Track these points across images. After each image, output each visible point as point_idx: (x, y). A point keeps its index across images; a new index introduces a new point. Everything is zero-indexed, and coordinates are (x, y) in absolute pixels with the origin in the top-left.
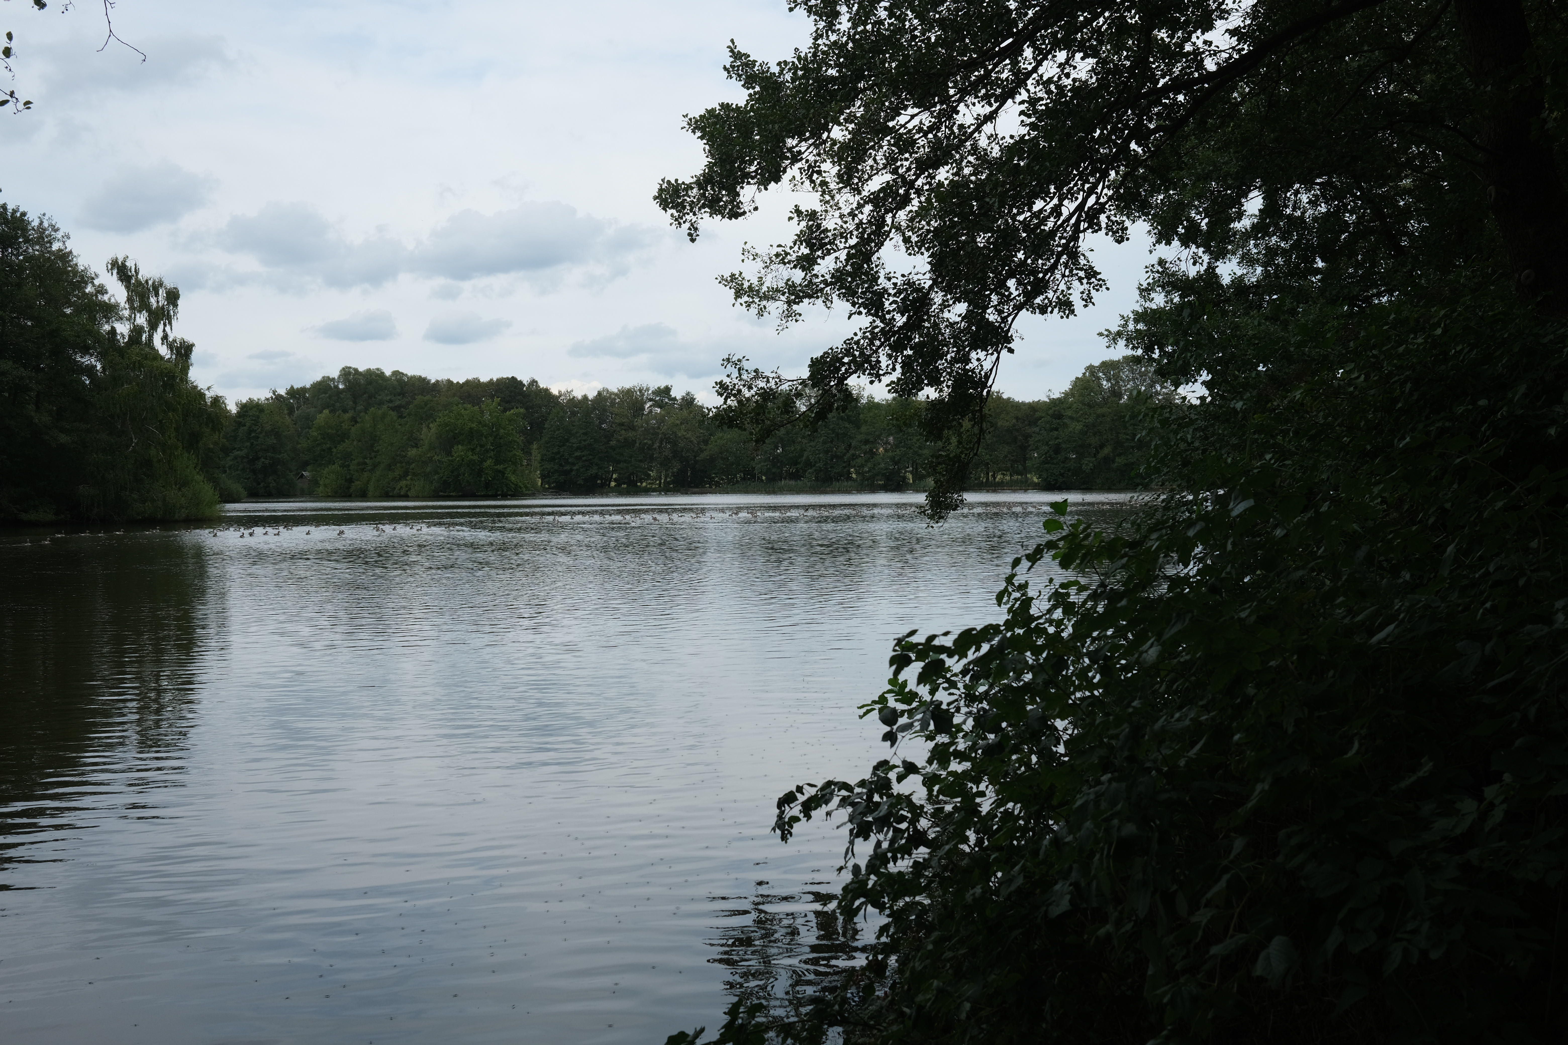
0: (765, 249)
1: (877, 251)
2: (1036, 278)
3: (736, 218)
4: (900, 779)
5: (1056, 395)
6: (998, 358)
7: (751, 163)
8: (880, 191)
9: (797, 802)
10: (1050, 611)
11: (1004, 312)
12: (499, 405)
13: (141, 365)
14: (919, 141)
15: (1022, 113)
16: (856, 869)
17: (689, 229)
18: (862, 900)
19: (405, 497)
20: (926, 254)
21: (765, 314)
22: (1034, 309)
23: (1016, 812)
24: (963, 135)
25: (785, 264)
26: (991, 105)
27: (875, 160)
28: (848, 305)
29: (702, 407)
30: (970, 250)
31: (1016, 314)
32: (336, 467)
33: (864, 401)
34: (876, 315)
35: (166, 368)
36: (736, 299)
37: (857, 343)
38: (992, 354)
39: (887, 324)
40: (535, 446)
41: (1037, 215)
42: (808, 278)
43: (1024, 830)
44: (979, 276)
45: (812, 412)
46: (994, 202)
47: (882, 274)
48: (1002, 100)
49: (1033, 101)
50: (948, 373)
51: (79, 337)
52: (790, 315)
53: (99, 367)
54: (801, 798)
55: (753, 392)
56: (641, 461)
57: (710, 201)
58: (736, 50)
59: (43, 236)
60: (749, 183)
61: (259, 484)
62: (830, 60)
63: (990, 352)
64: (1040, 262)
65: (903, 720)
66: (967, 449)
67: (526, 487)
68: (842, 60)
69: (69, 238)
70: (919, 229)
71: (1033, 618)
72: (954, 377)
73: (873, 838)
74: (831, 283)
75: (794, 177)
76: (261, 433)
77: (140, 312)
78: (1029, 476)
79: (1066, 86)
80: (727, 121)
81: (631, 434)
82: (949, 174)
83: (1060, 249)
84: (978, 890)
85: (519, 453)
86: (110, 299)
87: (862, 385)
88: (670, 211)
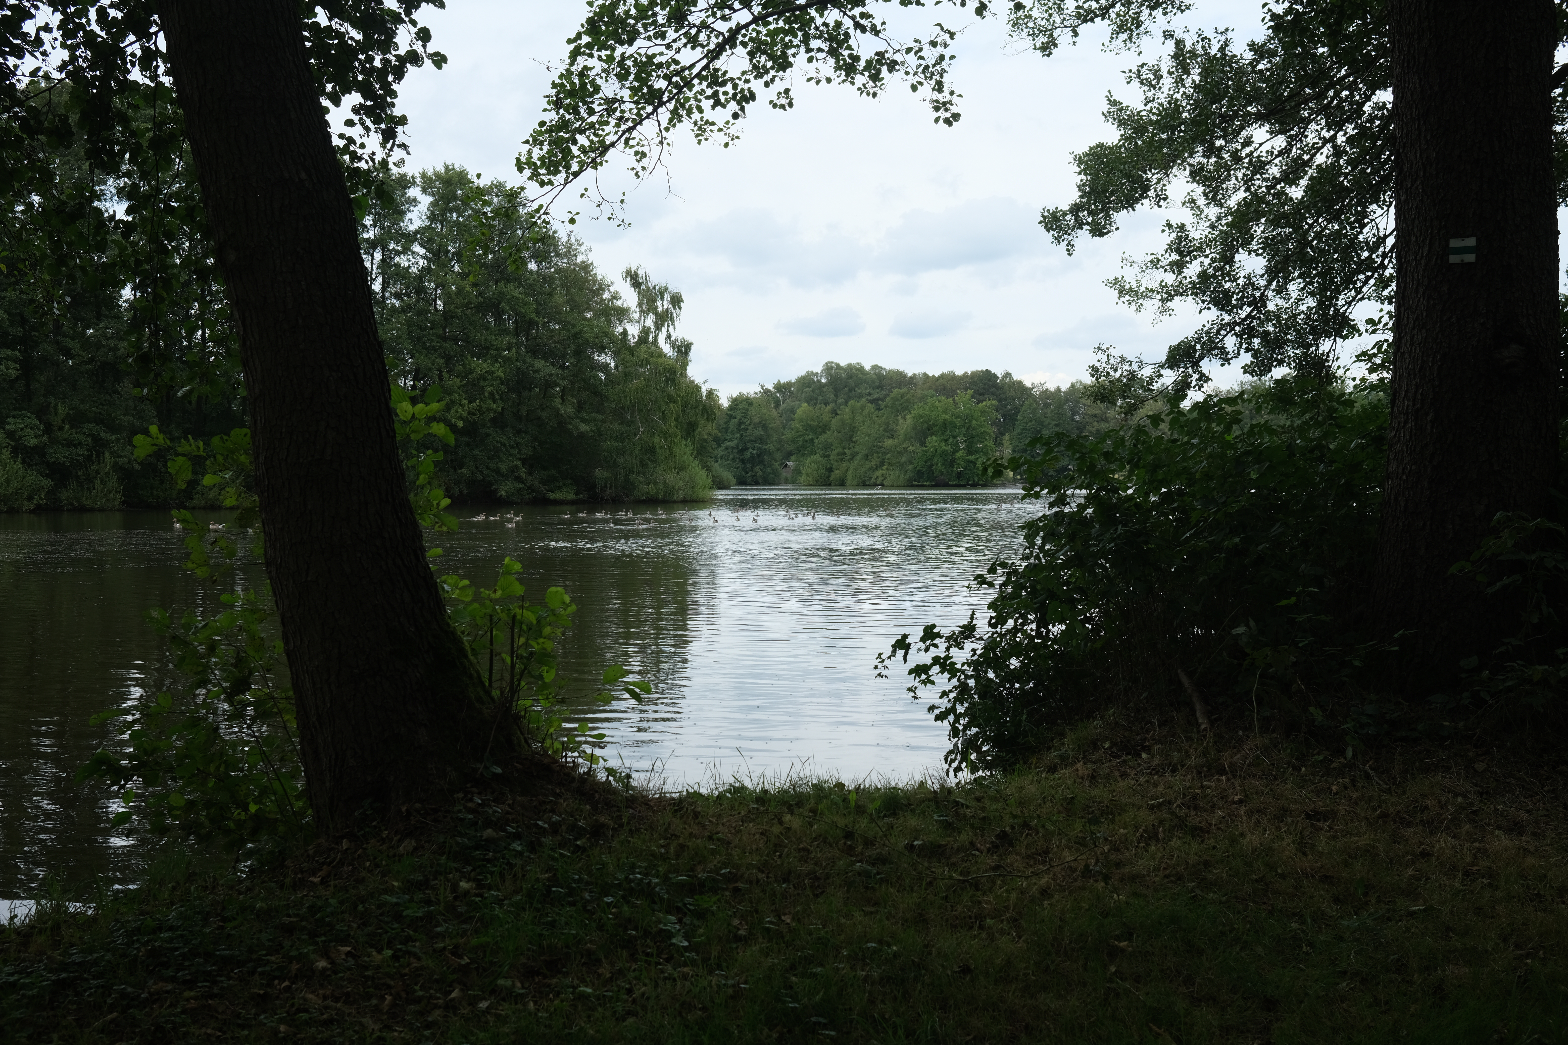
0: (1142, 257)
3: (1102, 236)
12: (973, 397)
13: (648, 362)
17: (1067, 245)
19: (881, 486)
21: (1142, 310)
25: (1157, 268)
32: (817, 457)
34: (1223, 310)
35: (668, 365)
36: (1119, 298)
37: (1206, 333)
40: (1007, 437)
42: (1178, 279)
51: (597, 338)
52: (1164, 310)
53: (613, 364)
55: (1119, 374)
58: (1112, 99)
59: (570, 251)
60: (1120, 208)
61: (747, 473)
69: (591, 251)
74: (1198, 284)
76: (750, 425)
77: (648, 314)
80: (1102, 157)
85: (990, 444)
86: (622, 304)
87: (1212, 367)
88: (1051, 233)
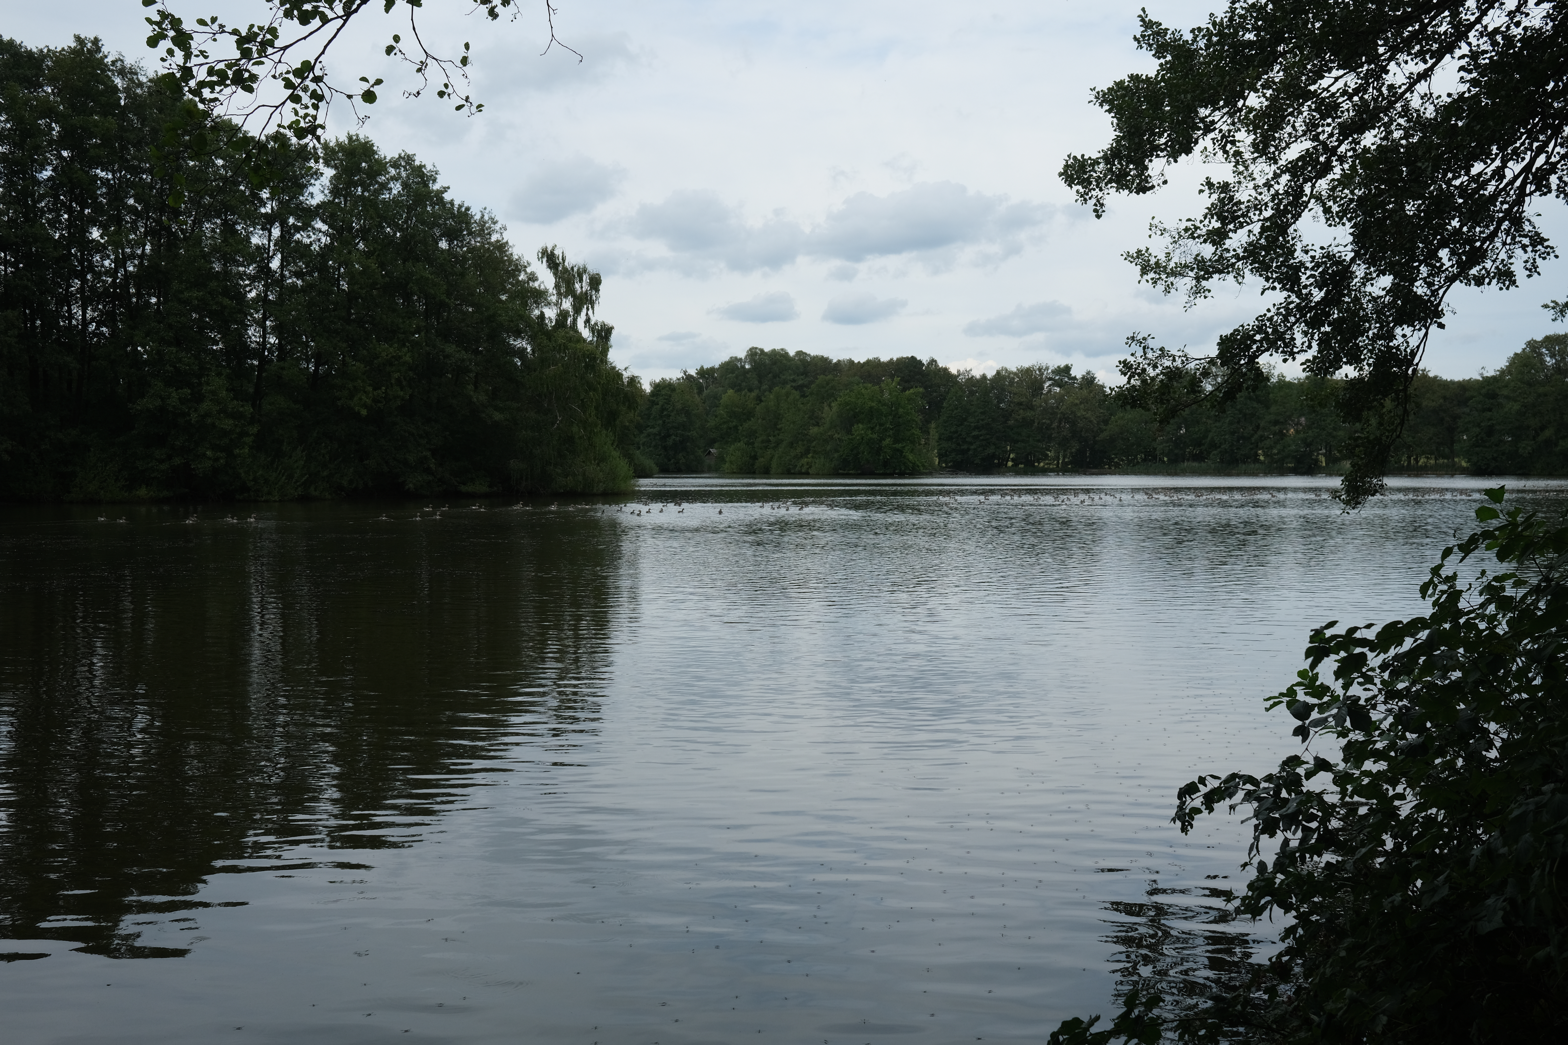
0: (1173, 224)
1: (1294, 223)
2: (1473, 248)
3: (1144, 193)
4: (1309, 775)
5: (1490, 373)
6: (1426, 334)
7: (1161, 135)
8: (1298, 159)
9: (1198, 794)
10: (1483, 606)
11: (1434, 285)
12: (899, 384)
13: (566, 348)
14: (1343, 105)
15: (1462, 68)
16: (1262, 866)
17: (1095, 205)
18: (1268, 898)
19: (806, 474)
20: (1348, 225)
21: (1173, 291)
22: (1469, 280)
23: (1440, 818)
24: (1392, 96)
25: (1194, 238)
26: (1425, 62)
27: (1294, 127)
28: (1262, 280)
29: (1103, 387)
30: (1397, 218)
31: (1449, 287)
32: (741, 445)
33: (1274, 380)
34: (1291, 290)
35: (588, 350)
36: (1142, 276)
37: (1270, 319)
38: (1420, 330)
39: (1303, 300)
40: (933, 425)
41: (1476, 179)
42: (1218, 252)
43: (1448, 838)
44: (1407, 246)
45: (1220, 392)
46: (1428, 166)
47: (1299, 247)
48: (1439, 56)
49: (1474, 55)
50: (1369, 351)
51: (512, 321)
52: (1198, 291)
53: (529, 349)
54: (1203, 790)
55: (1158, 371)
56: (1039, 441)
57: (1117, 176)
58: (1147, 19)
59: (484, 229)
60: (1158, 156)
61: (670, 460)
62: (1248, 24)
63: (1417, 327)
64: (1478, 229)
65: (1315, 715)
66: (1388, 431)
67: (923, 466)
68: (1260, 23)
69: (506, 229)
70: (1342, 199)
71: (1461, 613)
72: (1376, 354)
73: (1280, 836)
74: (1244, 258)
75: (1205, 148)
76: (672, 411)
77: (566, 297)
78: (1456, 460)
79: (1515, 36)
80: (1136, 92)
81: (1029, 414)
82: (1377, 139)
83: (1501, 215)
84: (1397, 898)
85: (917, 432)
86: (540, 286)
87: (1272, 363)
88: (1075, 188)
